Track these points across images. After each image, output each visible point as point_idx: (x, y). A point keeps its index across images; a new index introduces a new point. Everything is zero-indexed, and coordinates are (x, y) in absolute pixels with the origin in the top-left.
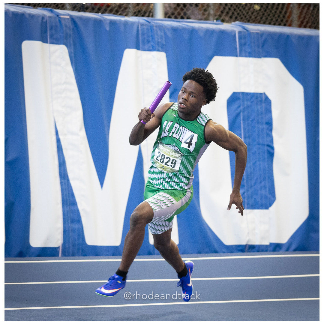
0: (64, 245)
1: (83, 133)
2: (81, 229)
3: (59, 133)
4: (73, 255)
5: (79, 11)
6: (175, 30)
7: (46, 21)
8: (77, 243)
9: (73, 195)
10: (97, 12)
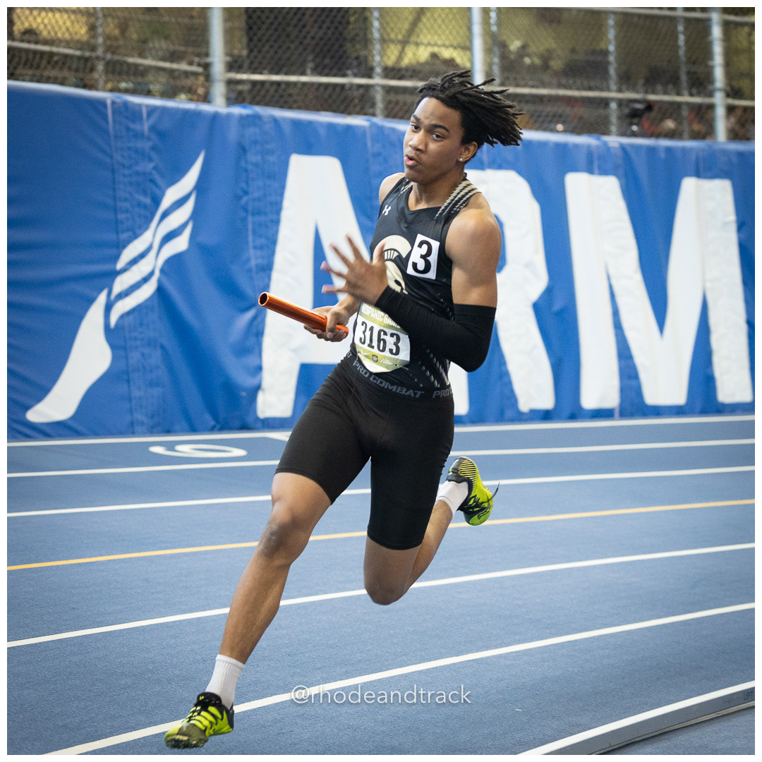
0: (621, 405)
1: (638, 277)
2: (639, 387)
3: (612, 279)
4: (632, 416)
5: (630, 137)
7: (592, 152)
8: (635, 402)
9: (629, 348)
10: (651, 137)
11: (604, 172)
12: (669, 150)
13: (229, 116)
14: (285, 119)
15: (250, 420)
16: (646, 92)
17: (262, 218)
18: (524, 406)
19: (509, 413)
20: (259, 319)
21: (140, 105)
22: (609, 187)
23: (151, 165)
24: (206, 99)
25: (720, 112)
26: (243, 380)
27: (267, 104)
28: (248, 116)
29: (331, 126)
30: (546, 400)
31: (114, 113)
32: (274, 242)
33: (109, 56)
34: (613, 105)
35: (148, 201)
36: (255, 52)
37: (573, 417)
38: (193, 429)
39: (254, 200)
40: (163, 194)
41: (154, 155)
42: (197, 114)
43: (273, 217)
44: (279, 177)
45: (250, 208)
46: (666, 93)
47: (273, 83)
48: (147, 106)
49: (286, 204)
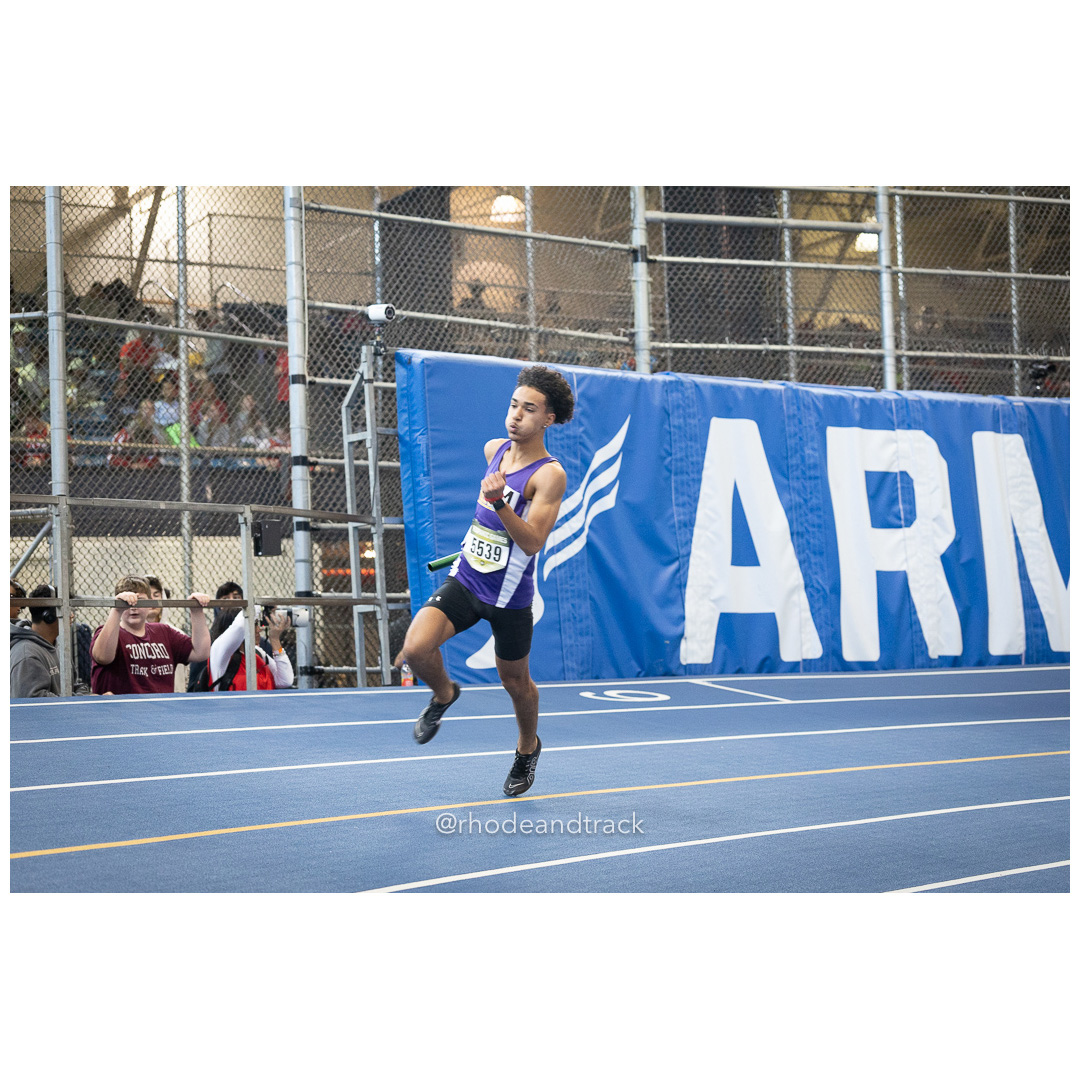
0: (1027, 651)
1: (1043, 529)
2: (1045, 635)
3: (1017, 531)
4: (1038, 662)
5: (1033, 396)
7: (998, 411)
8: (1041, 649)
9: (1035, 597)
10: (1054, 396)
11: (1009, 431)
13: (653, 382)
14: (705, 385)
15: (673, 666)
16: (1049, 354)
17: (685, 477)
18: (933, 653)
19: (919, 660)
20: (681, 572)
21: (570, 374)
22: (1015, 443)
23: (582, 429)
24: (633, 367)
26: (668, 629)
27: (688, 371)
28: (671, 382)
29: (749, 390)
30: (954, 648)
32: (696, 500)
33: (542, 328)
34: (1017, 366)
35: (578, 462)
36: (677, 322)
37: (980, 664)
38: (620, 676)
39: (676, 460)
40: (593, 456)
41: (583, 420)
42: (624, 381)
43: (696, 476)
44: (700, 439)
45: (673, 468)
47: (693, 351)
48: (577, 374)
49: (706, 464)
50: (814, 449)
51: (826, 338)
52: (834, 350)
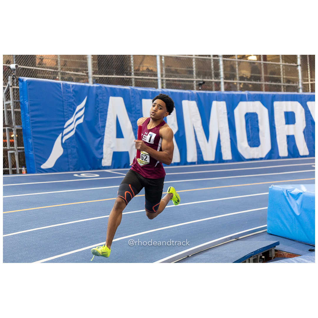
0: (197, 161)
1: (202, 127)
2: (202, 156)
3: (195, 128)
4: (200, 164)
5: (199, 90)
6: (228, 95)
7: (189, 95)
8: (201, 160)
9: (199, 146)
10: (204, 90)
11: (192, 100)
12: (209, 94)
13: (93, 87)
14: (108, 87)
15: (100, 166)
16: (203, 79)
17: (103, 114)
20: (102, 140)
21: (70, 84)
22: (194, 103)
23: (73, 100)
24: (88, 82)
25: (222, 84)
26: (98, 156)
27: (104, 83)
28: (98, 87)
29: (120, 89)
30: (178, 160)
31: (63, 86)
32: (106, 120)
33: (61, 71)
34: (195, 82)
35: (72, 109)
36: (100, 69)
37: (185, 164)
38: (85, 170)
39: (100, 109)
40: (76, 108)
41: (74, 97)
42: (85, 86)
43: (105, 113)
44: (107, 103)
45: (99, 111)
46: (208, 79)
47: (105, 78)
48: (72, 85)
49: (109, 110)
50: (139, 105)
51: (143, 74)
52: (144, 77)
